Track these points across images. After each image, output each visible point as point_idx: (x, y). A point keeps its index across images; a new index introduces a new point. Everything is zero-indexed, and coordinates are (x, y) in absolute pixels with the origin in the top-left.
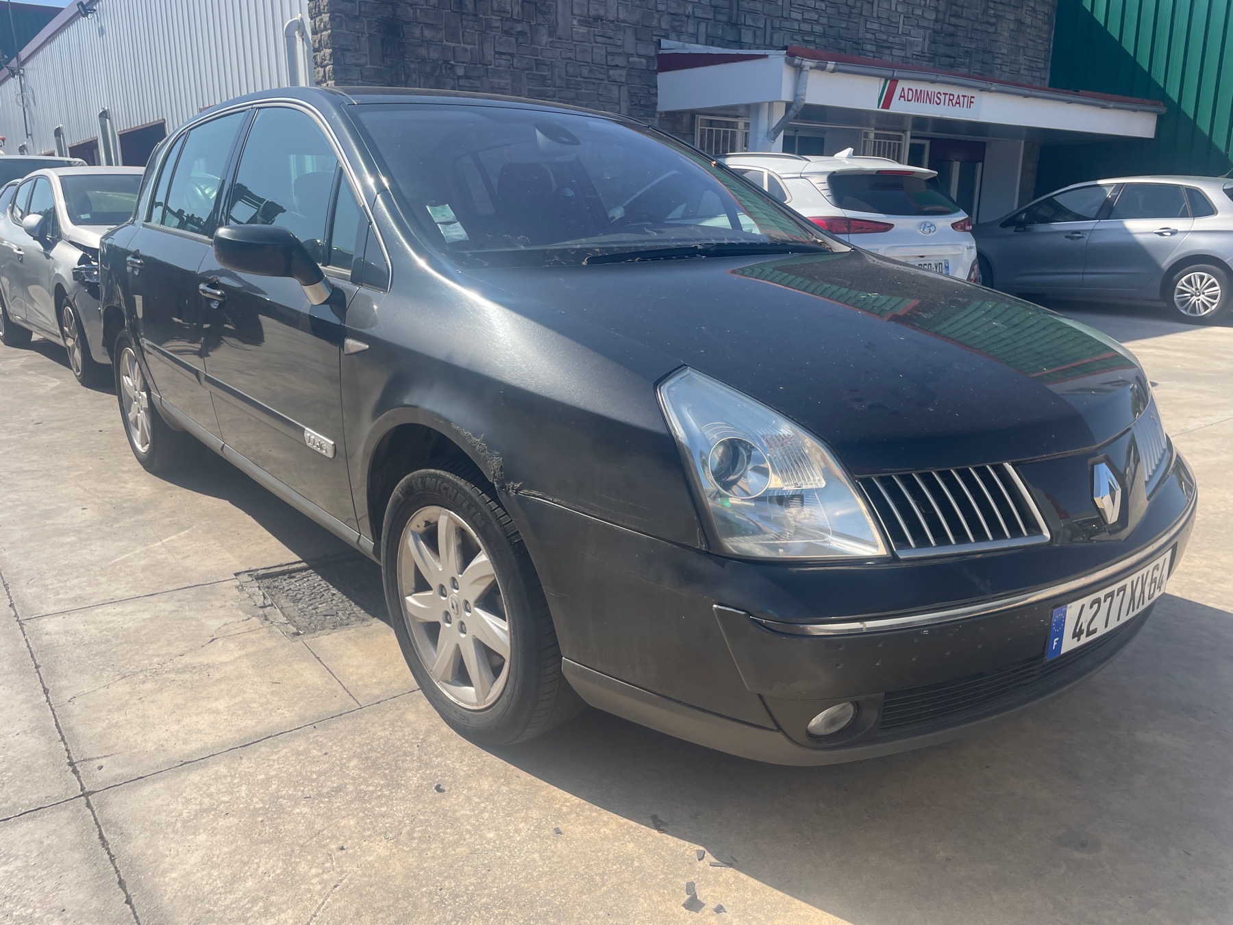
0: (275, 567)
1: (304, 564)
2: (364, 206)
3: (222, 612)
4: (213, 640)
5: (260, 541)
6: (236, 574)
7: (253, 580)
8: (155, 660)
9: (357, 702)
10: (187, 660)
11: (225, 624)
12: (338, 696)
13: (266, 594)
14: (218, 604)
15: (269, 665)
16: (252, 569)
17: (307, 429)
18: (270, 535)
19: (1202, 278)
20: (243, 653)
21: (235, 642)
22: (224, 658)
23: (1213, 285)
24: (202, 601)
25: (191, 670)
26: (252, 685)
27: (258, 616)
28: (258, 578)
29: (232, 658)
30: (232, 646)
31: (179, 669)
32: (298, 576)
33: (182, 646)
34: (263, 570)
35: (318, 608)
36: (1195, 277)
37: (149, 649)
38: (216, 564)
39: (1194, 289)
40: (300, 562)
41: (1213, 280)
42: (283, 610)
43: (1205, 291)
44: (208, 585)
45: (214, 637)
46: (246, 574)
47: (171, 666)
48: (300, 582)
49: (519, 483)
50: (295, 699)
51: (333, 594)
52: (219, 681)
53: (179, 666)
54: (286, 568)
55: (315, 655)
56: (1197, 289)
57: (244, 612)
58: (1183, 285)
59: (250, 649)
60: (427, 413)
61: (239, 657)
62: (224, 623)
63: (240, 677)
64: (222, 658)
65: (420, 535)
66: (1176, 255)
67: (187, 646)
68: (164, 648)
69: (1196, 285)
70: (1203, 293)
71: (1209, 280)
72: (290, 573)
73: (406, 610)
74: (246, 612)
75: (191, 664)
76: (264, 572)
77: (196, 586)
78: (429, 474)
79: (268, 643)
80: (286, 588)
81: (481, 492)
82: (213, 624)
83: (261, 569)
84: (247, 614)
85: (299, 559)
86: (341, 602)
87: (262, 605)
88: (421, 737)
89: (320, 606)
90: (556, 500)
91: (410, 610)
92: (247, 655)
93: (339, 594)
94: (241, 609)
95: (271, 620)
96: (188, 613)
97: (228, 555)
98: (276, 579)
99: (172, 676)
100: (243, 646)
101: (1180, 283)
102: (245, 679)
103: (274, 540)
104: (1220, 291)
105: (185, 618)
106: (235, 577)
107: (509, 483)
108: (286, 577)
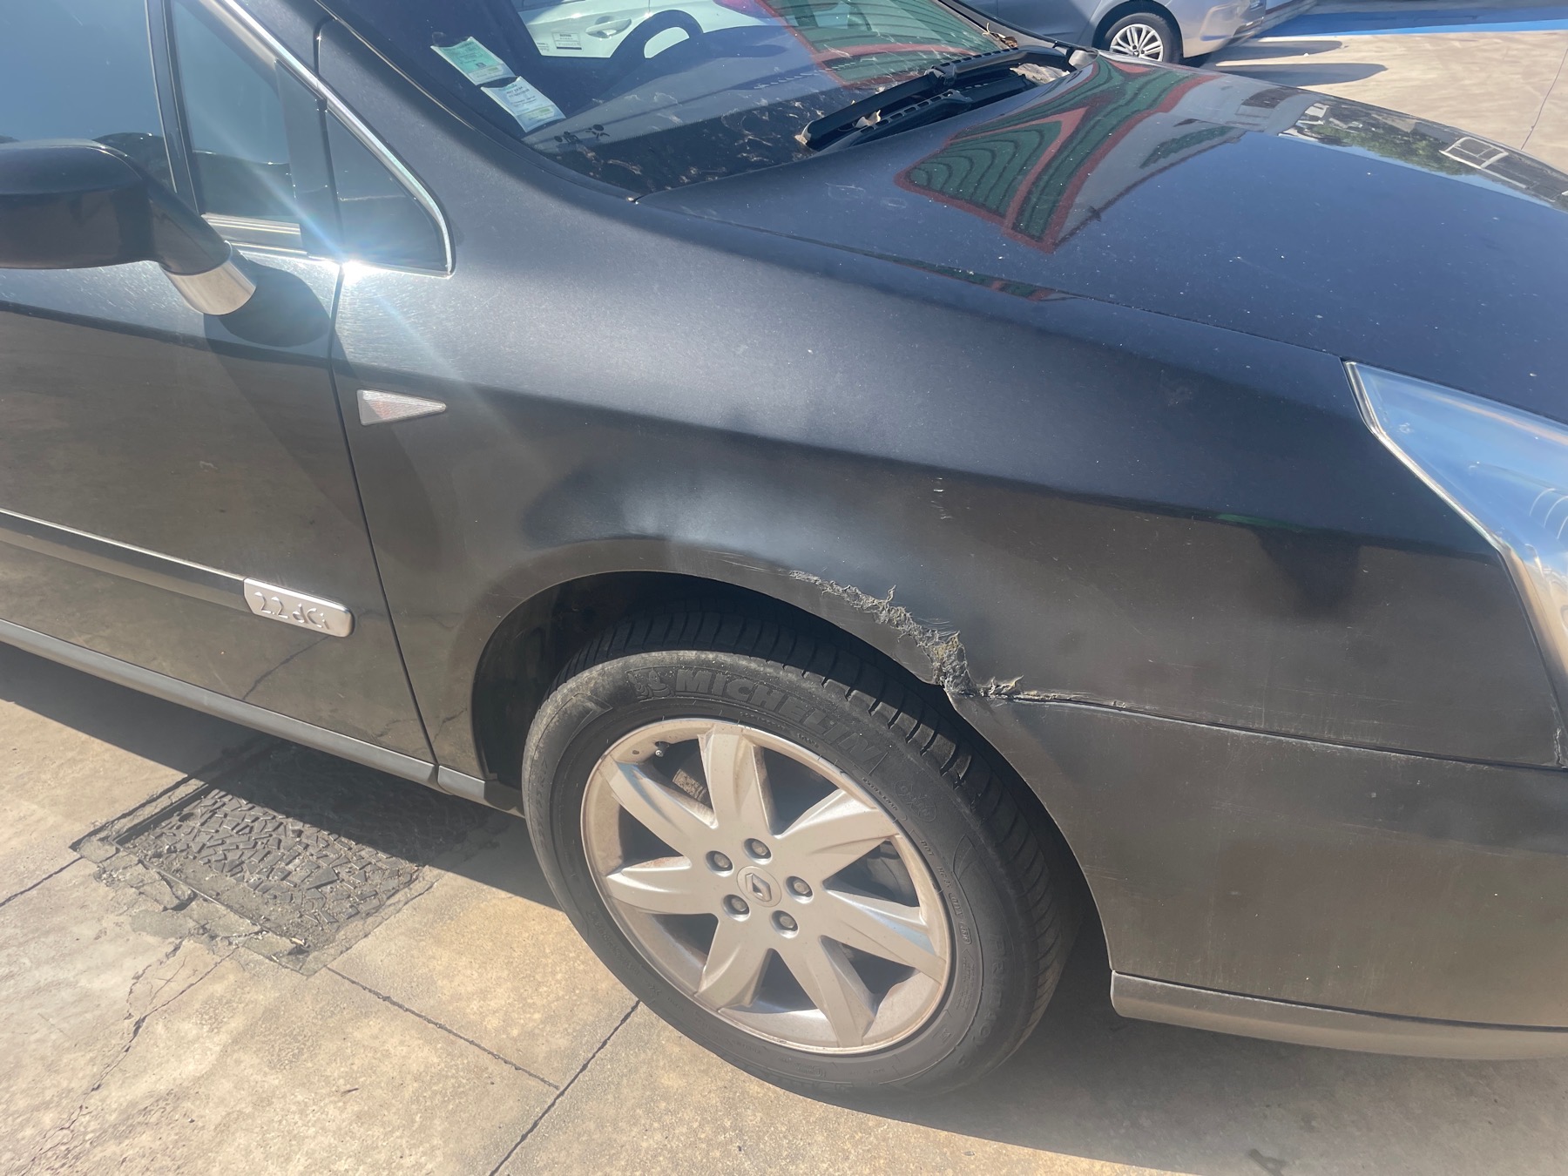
0: (143, 805)
1: (195, 784)
2: (282, 62)
3: (109, 950)
4: (138, 1025)
5: (70, 755)
6: (75, 846)
7: (118, 851)
8: (48, 1119)
9: (543, 1080)
10: (117, 1096)
11: (137, 978)
12: (498, 1080)
13: (163, 873)
14: (87, 931)
15: (301, 1051)
16: (98, 824)
17: (248, 581)
18: (83, 736)
19: (1139, 32)
20: (223, 1037)
21: (189, 1017)
22: (190, 1067)
23: (1153, 39)
24: (47, 933)
25: (141, 1119)
26: (302, 1112)
27: (191, 935)
28: (124, 839)
29: (211, 1058)
30: (189, 1028)
31: (115, 1126)
32: (199, 811)
33: (80, 1067)
34: (123, 821)
35: (290, 873)
36: (1131, 31)
37: (14, 1094)
38: (18, 834)
39: (1131, 48)
40: (184, 781)
41: (1153, 32)
42: (224, 897)
43: (1144, 49)
44: (34, 892)
45: (136, 1018)
46: (95, 839)
47: (94, 1125)
48: (213, 824)
49: (1010, 678)
50: (418, 1119)
51: (299, 833)
52: (223, 1128)
53: (112, 1118)
54: (164, 802)
55: (377, 994)
56: (1135, 47)
57: (155, 934)
58: (1118, 44)
59: (236, 1024)
60: (693, 551)
61: (225, 1052)
62: (132, 974)
63: (263, 1101)
64: (191, 1067)
65: (638, 767)
66: (1106, 4)
67: (92, 1060)
68: (48, 1083)
69: (1133, 42)
70: (1143, 52)
71: (1148, 33)
72: (180, 810)
73: (608, 897)
74: (163, 933)
75: (133, 1104)
76: (127, 823)
77: (9, 900)
78: (685, 663)
79: (263, 996)
80: (195, 848)
81: (847, 689)
82: (113, 984)
83: (119, 819)
84: (165, 938)
85: (181, 776)
86: (327, 846)
87: (176, 902)
88: (728, 1124)
89: (291, 867)
90: (1124, 705)
91: (616, 894)
92: (238, 1040)
93: (309, 830)
94: (144, 929)
95: (222, 934)
96: (37, 974)
97: (27, 807)
98: (158, 831)
99: (112, 1149)
100: (213, 1015)
101: (1114, 42)
102: (278, 1105)
103: (97, 745)
104: (1162, 47)
105: (38, 990)
106: (76, 855)
107: (985, 680)
108: (175, 819)
